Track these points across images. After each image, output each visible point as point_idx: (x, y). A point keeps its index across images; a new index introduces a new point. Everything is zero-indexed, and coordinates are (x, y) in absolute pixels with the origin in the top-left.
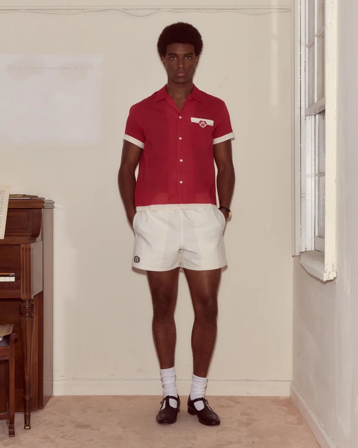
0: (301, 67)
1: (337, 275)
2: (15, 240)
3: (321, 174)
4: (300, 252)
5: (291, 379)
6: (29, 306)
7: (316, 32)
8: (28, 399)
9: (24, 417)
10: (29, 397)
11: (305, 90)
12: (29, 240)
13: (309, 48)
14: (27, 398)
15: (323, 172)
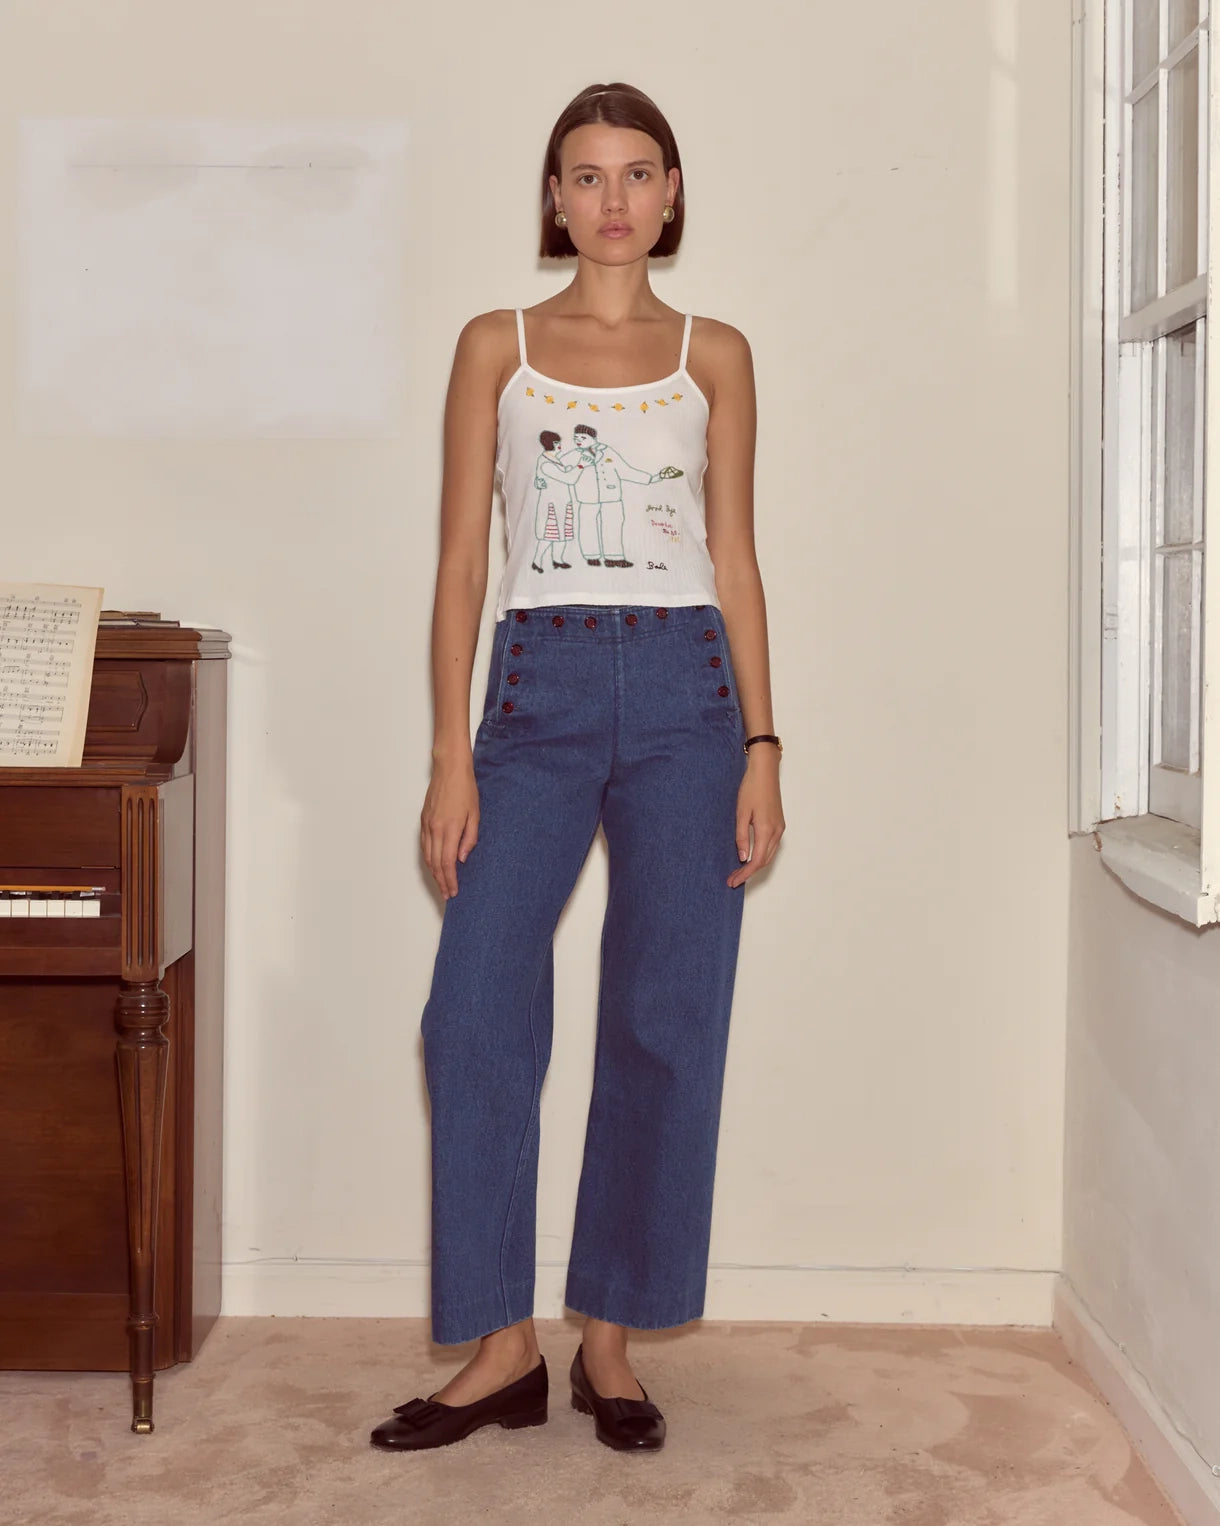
0: (1107, 173)
2: (98, 770)
3: (1173, 547)
4: (1098, 820)
6: (151, 1005)
7: (1164, 52)
8: (144, 1328)
9: (130, 1392)
10: (150, 1322)
11: (1121, 253)
12: (150, 770)
13: (1133, 106)
14: (144, 1324)
15: (1181, 541)
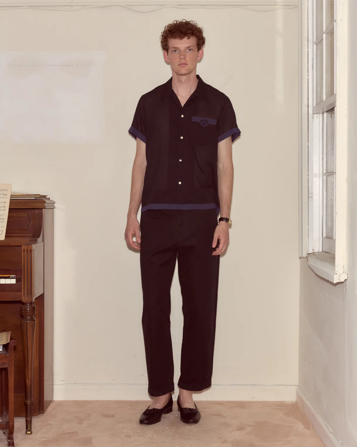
0: (309, 64)
1: (347, 277)
2: (15, 241)
3: (330, 173)
4: (308, 253)
5: (297, 383)
6: (30, 309)
7: (324, 29)
8: (29, 403)
9: (25, 422)
10: (31, 402)
11: (313, 88)
12: (30, 241)
13: (316, 45)
14: (29, 402)
15: (331, 171)
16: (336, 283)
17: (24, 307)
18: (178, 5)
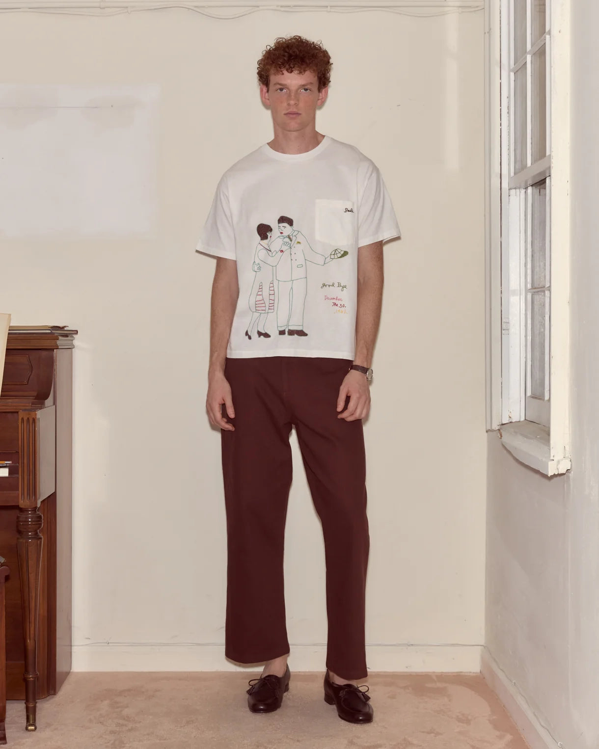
1: (571, 465)
2: (7, 404)
4: (501, 424)
6: (33, 520)
8: (31, 679)
9: (24, 711)
10: (34, 676)
11: (509, 146)
12: (33, 404)
13: (515, 73)
14: (31, 677)
15: (540, 286)
16: (551, 476)
17: (22, 517)
18: (282, 6)
